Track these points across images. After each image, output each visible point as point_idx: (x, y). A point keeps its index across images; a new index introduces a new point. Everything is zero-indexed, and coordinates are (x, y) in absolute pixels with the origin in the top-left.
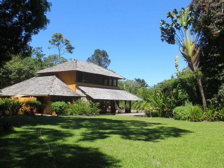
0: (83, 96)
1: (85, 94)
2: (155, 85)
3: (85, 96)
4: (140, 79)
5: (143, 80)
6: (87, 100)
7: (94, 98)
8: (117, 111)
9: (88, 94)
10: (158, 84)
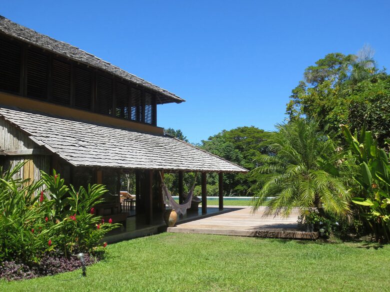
0: (19, 153)
1: (29, 143)
2: (203, 141)
3: (30, 151)
4: (172, 130)
5: (180, 131)
6: (37, 170)
7: (75, 163)
8: (173, 214)
9: (40, 143)
10: (210, 138)
